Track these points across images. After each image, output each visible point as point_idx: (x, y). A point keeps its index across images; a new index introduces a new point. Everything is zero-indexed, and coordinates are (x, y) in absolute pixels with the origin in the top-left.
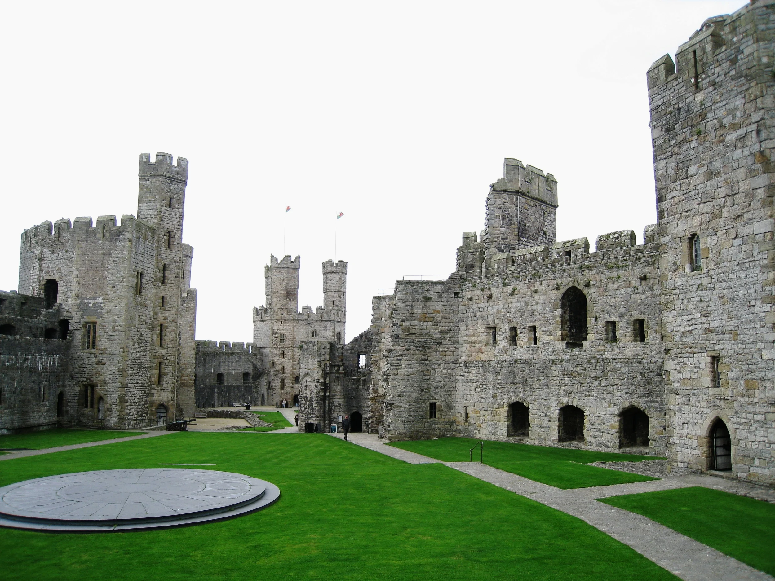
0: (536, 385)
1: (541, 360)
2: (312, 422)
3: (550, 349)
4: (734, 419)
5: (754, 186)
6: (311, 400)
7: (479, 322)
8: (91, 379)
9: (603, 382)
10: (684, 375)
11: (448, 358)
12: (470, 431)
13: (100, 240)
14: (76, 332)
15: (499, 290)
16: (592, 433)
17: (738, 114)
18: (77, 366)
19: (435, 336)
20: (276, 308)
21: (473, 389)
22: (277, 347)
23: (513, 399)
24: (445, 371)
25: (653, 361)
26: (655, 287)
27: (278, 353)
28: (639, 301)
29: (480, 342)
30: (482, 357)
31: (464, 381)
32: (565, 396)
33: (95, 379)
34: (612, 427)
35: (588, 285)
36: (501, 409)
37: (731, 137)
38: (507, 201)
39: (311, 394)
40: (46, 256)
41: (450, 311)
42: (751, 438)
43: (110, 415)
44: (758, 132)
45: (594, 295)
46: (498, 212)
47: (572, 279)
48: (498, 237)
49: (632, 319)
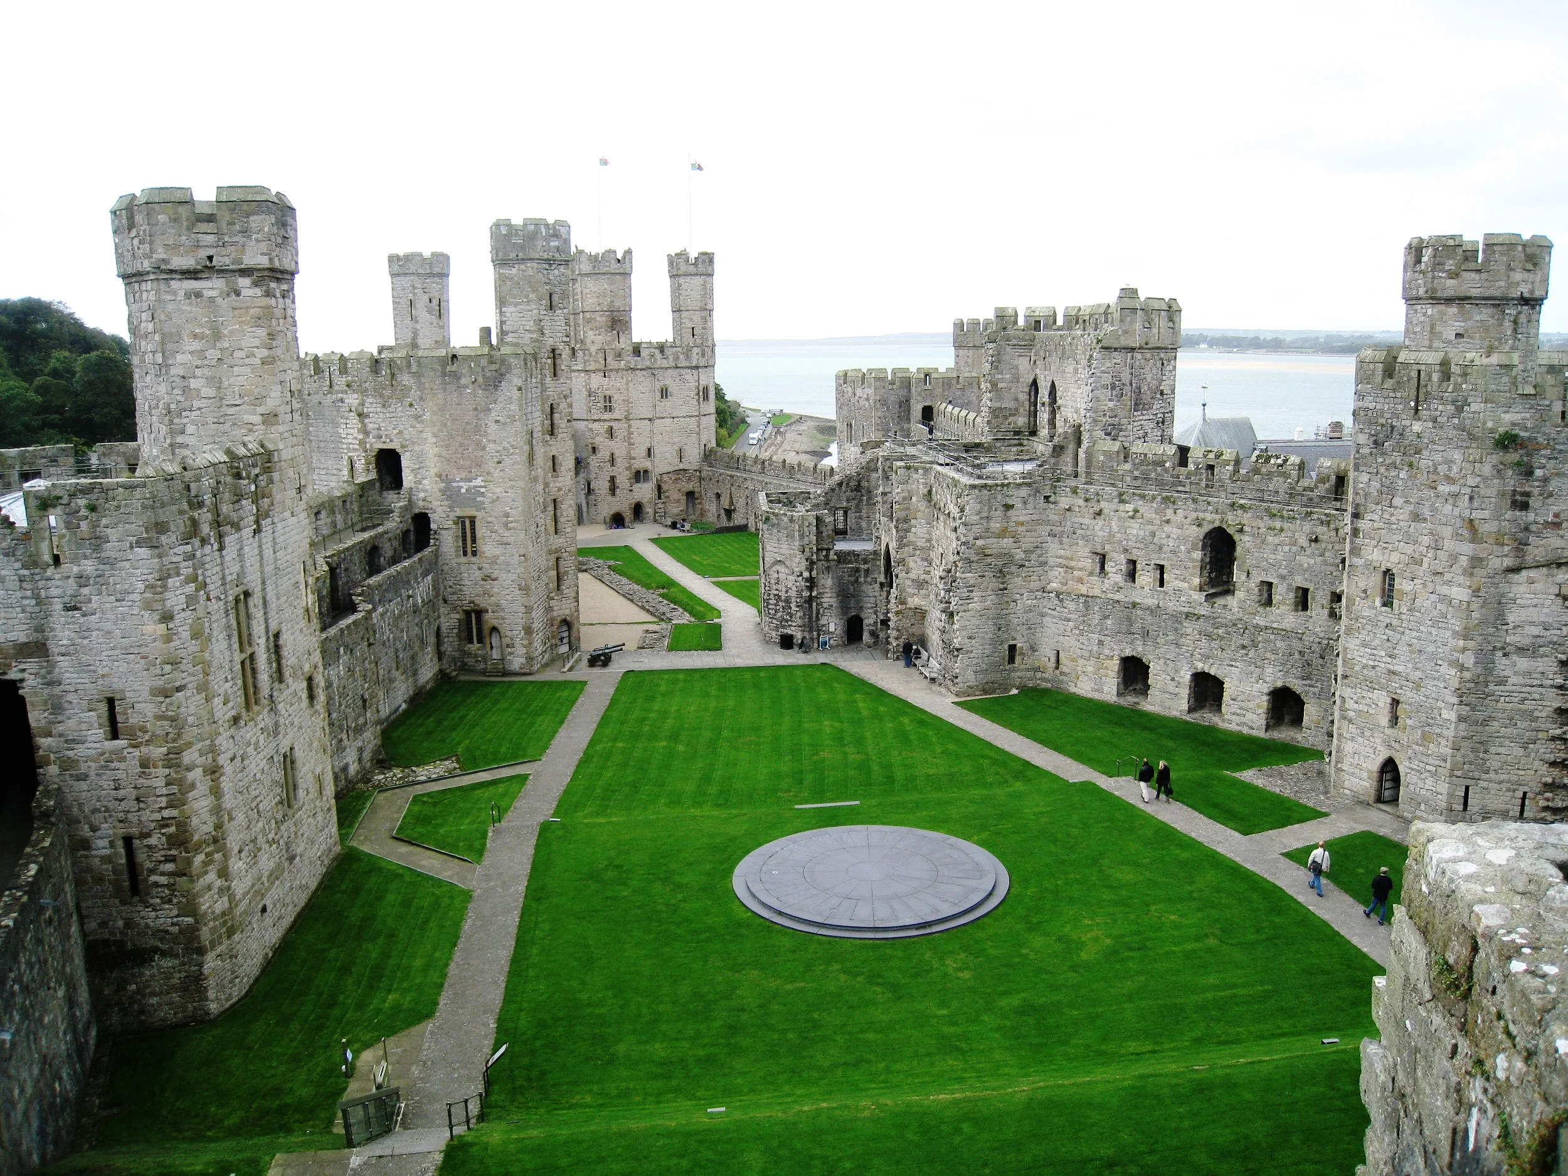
0: (1161, 640)
1: (1169, 611)
2: (790, 632)
3: (1183, 599)
4: (1407, 764)
5: (1458, 550)
6: (788, 601)
7: (1081, 542)
8: (477, 602)
9: (1252, 654)
10: (1361, 707)
11: (1033, 585)
12: (1062, 682)
13: (467, 387)
14: (443, 532)
15: (1114, 506)
16: (1233, 710)
17: (1455, 469)
18: (451, 583)
19: (1018, 557)
20: (593, 349)
21: (1069, 629)
22: (599, 420)
23: (1128, 652)
24: (1029, 602)
25: (1317, 640)
26: (1327, 554)
27: (602, 431)
28: (1306, 565)
29: (1081, 569)
30: (1083, 589)
31: (1054, 617)
32: (1201, 660)
33: (482, 602)
34: (1259, 706)
35: (1241, 531)
36: (1110, 662)
37: (1444, 488)
38: (1119, 361)
39: (787, 592)
40: (372, 410)
41: (1037, 522)
42: (1421, 784)
43: (512, 653)
44: (1471, 498)
45: (1248, 545)
46: (1107, 379)
47: (1219, 516)
48: (1105, 415)
49: (1294, 585)
